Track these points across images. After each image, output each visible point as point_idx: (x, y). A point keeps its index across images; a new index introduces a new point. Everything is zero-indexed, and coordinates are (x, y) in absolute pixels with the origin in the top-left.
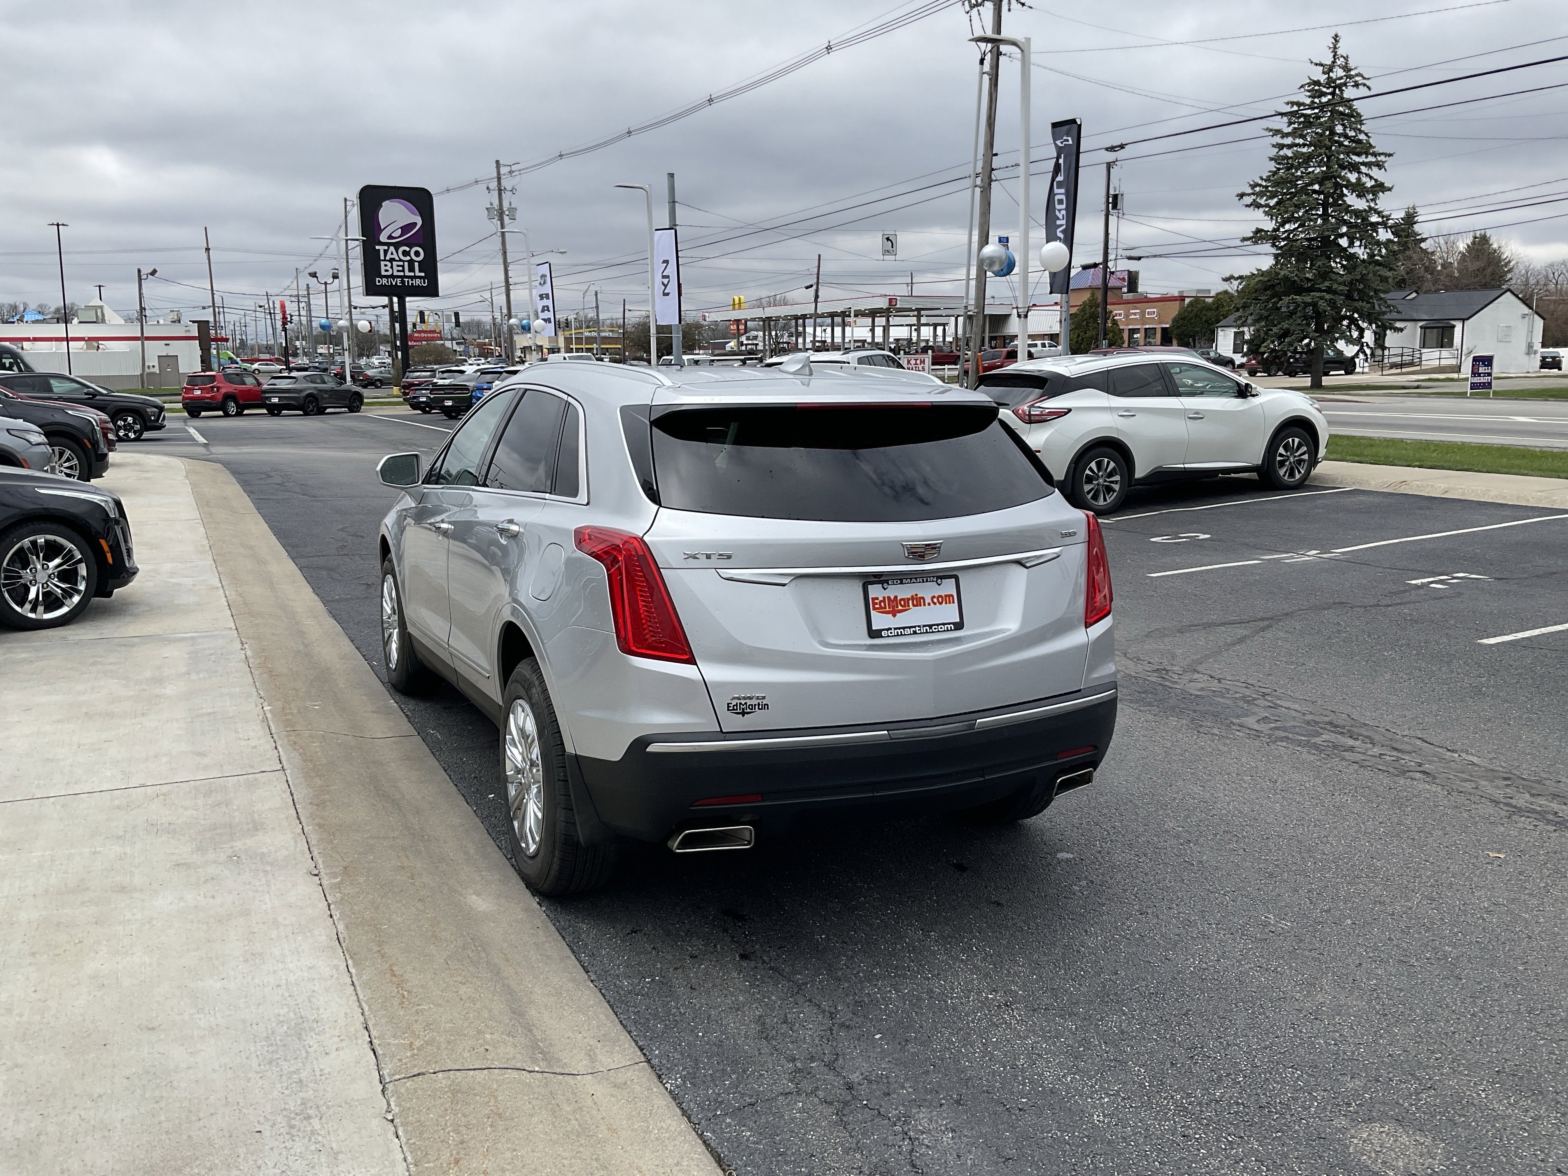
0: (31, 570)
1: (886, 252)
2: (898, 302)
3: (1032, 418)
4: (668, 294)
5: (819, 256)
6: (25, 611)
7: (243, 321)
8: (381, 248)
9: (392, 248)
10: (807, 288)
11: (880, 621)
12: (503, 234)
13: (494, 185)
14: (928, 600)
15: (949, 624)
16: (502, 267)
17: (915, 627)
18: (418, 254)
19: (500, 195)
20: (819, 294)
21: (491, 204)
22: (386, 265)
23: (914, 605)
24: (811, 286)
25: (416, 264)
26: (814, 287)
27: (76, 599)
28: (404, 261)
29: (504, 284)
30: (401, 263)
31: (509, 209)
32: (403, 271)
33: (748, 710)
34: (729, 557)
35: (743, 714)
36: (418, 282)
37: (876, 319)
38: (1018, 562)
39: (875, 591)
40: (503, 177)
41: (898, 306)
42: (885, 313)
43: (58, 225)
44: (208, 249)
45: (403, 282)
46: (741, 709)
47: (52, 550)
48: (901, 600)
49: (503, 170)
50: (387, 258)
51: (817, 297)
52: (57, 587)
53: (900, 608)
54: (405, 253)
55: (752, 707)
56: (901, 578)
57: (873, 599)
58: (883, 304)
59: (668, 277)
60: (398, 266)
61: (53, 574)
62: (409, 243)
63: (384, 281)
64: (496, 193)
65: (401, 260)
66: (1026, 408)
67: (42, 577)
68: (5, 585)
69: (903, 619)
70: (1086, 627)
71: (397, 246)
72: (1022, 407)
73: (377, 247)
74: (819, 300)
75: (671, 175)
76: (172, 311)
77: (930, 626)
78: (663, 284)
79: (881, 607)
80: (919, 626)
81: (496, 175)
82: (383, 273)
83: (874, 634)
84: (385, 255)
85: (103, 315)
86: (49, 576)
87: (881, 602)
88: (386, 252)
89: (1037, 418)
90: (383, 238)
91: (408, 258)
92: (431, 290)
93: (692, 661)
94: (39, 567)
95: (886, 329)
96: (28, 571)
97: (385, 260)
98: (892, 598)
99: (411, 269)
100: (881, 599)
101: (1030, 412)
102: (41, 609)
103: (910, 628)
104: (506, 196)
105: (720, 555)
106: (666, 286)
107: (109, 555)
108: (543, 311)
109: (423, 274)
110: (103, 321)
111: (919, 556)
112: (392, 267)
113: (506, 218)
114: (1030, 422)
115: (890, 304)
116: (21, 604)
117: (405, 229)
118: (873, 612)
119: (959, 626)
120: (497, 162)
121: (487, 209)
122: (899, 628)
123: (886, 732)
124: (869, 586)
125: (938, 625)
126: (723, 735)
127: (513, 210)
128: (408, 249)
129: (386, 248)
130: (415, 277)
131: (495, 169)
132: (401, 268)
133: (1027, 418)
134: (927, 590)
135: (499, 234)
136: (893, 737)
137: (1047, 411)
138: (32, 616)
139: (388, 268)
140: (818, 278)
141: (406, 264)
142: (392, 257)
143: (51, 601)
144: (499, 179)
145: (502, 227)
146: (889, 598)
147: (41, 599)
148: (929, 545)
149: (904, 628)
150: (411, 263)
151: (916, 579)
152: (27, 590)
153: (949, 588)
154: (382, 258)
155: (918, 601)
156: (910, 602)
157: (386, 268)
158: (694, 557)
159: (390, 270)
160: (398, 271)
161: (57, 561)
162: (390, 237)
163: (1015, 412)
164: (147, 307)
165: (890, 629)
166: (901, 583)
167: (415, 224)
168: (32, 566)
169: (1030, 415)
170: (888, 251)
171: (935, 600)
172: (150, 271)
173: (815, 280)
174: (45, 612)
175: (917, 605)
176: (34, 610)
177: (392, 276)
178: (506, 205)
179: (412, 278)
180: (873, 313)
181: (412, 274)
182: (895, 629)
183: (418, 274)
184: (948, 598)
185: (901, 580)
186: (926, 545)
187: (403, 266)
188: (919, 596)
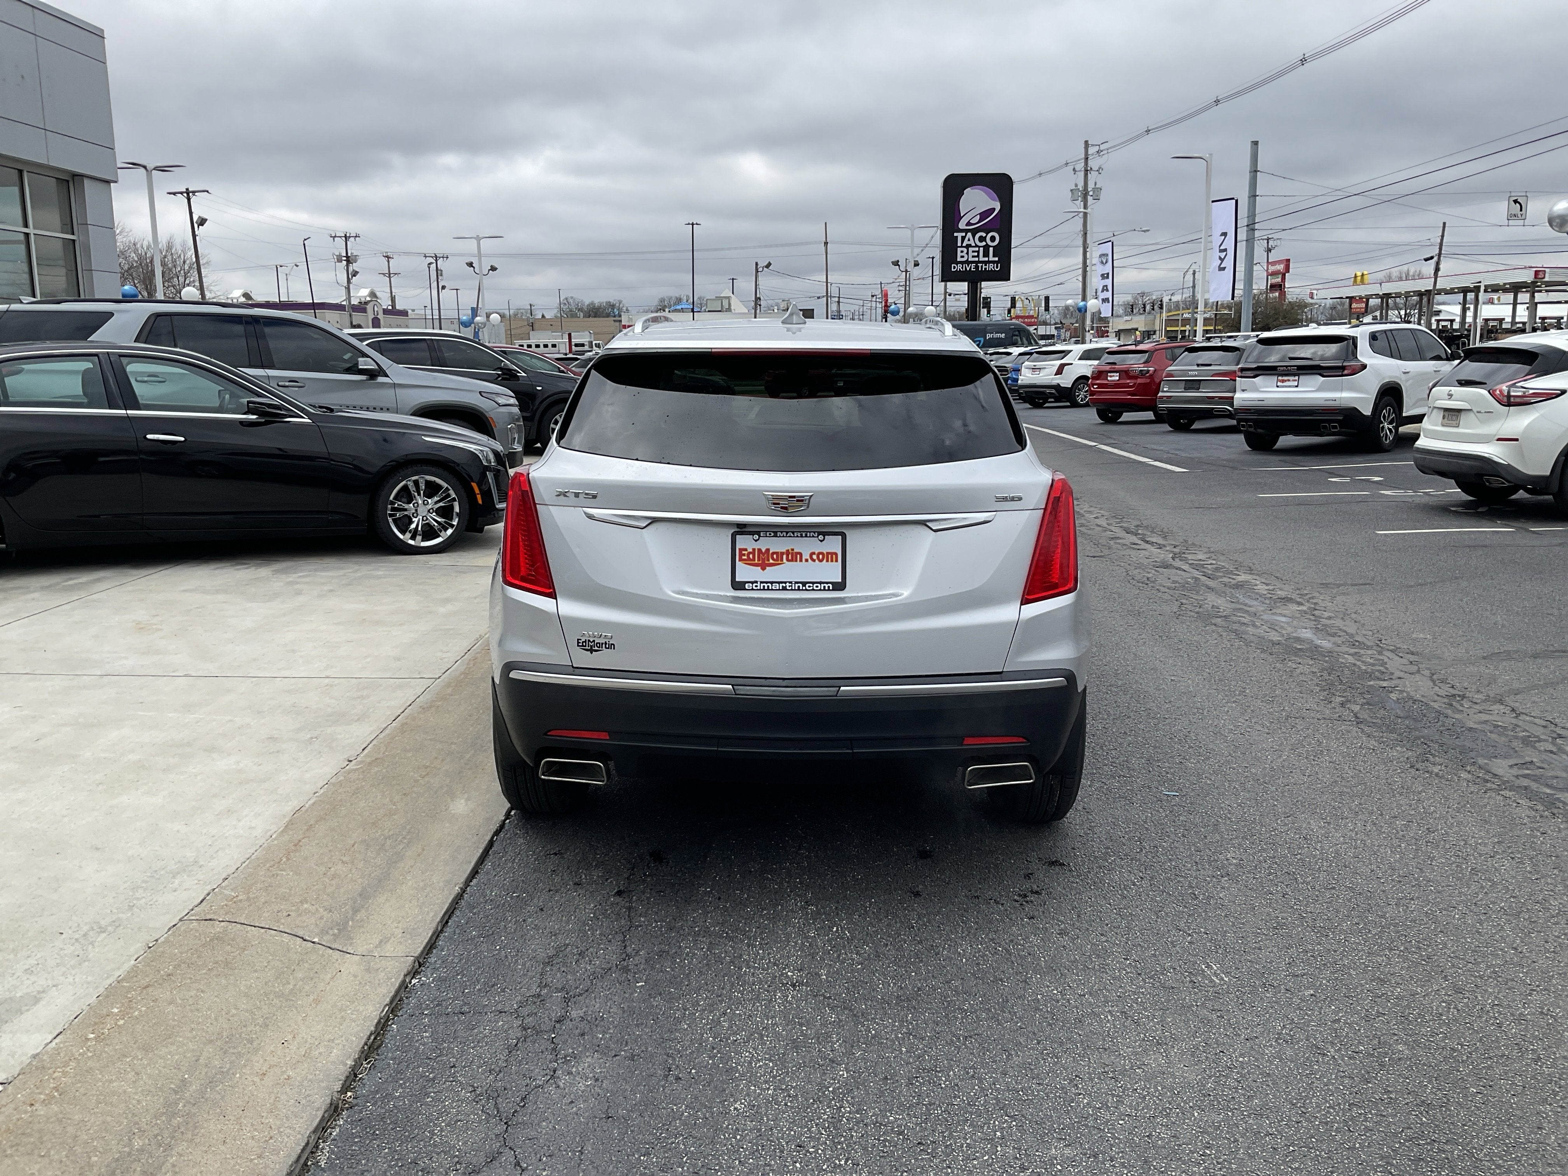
0: (413, 504)
1: (1512, 216)
2: (1547, 275)
3: (1512, 400)
4: (1224, 269)
5: (1444, 224)
6: (406, 538)
7: (861, 310)
8: (959, 235)
9: (969, 235)
10: (1426, 260)
11: (745, 573)
12: (1085, 214)
13: (1080, 166)
14: (806, 556)
15: (827, 583)
16: (1081, 249)
17: (785, 583)
18: (994, 238)
19: (1086, 175)
20: (1441, 266)
21: (1076, 185)
22: (962, 252)
23: (788, 560)
24: (1432, 258)
25: (991, 249)
26: (1436, 259)
27: (450, 531)
28: (979, 247)
29: (1081, 266)
30: (977, 249)
31: (1094, 189)
32: (978, 256)
33: (596, 648)
34: (594, 497)
35: (591, 651)
36: (991, 267)
37: (1520, 296)
38: (923, 523)
39: (745, 542)
40: (1090, 157)
41: (1546, 279)
42: (1532, 287)
43: (693, 224)
44: (826, 243)
45: (977, 267)
46: (590, 646)
47: (432, 490)
48: (773, 553)
49: (1091, 150)
50: (964, 245)
51: (1437, 270)
52: (434, 519)
53: (771, 561)
54: (982, 239)
55: (600, 645)
56: (775, 530)
57: (741, 550)
58: (1527, 277)
59: (1225, 250)
60: (973, 252)
61: (432, 509)
62: (986, 229)
63: (959, 267)
64: (1082, 174)
65: (976, 246)
66: (1504, 388)
67: (422, 511)
68: (391, 515)
69: (772, 574)
70: (1022, 604)
71: (974, 232)
72: (1498, 387)
73: (955, 234)
74: (1440, 273)
75: (1255, 143)
76: (783, 301)
77: (804, 584)
78: (1220, 258)
79: (749, 559)
80: (790, 582)
81: (1083, 156)
82: (959, 259)
83: (738, 586)
84: (962, 243)
85: (730, 304)
86: (429, 511)
87: (749, 553)
88: (963, 238)
89: (1518, 400)
90: (962, 225)
91: (984, 243)
92: (1003, 275)
93: (553, 595)
94: (420, 502)
95: (1533, 306)
96: (411, 505)
97: (962, 247)
98: (763, 550)
99: (986, 254)
100: (750, 550)
101: (1509, 392)
102: (419, 538)
103: (779, 583)
104: (1092, 177)
105: (587, 494)
106: (1222, 260)
107: (479, 497)
108: (1102, 291)
109: (996, 259)
110: (729, 309)
111: (782, 508)
112: (967, 253)
113: (1090, 199)
114: (1509, 405)
115: (1536, 277)
116: (403, 532)
117: (984, 215)
118: (738, 564)
119: (840, 586)
120: (1086, 142)
121: (1071, 190)
122: (766, 583)
123: (730, 687)
124: (737, 536)
125: (813, 583)
126: (575, 670)
127: (1098, 190)
128: (984, 235)
129: (964, 234)
130: (989, 262)
131: (1083, 150)
132: (976, 254)
133: (1505, 399)
134: (806, 546)
135: (1081, 215)
136: (738, 692)
137: (1531, 391)
138: (411, 542)
139: (964, 254)
140: (1440, 249)
141: (981, 249)
142: (969, 243)
143: (429, 532)
144: (1086, 159)
145: (1085, 207)
146: (760, 550)
147: (420, 529)
148: (794, 497)
149: (772, 583)
150: (986, 248)
151: (793, 533)
152: (411, 522)
153: (833, 544)
154: (959, 244)
155: (794, 556)
156: (785, 557)
157: (962, 254)
158: (565, 494)
159: (966, 256)
160: (973, 257)
161: (436, 499)
162: (969, 224)
163: (1492, 393)
164: (762, 298)
165: (756, 582)
166: (776, 536)
167: (994, 209)
168: (414, 501)
169: (1509, 396)
170: (1515, 216)
171: (815, 557)
172: (765, 264)
173: (1437, 252)
174: (423, 541)
175: (792, 560)
176: (413, 538)
177: (968, 262)
178: (1091, 186)
179: (985, 263)
180: (1516, 288)
181: (986, 259)
182: (761, 582)
183: (991, 258)
184: (830, 557)
185: (775, 533)
186: (790, 497)
187: (978, 252)
188: (796, 551)
